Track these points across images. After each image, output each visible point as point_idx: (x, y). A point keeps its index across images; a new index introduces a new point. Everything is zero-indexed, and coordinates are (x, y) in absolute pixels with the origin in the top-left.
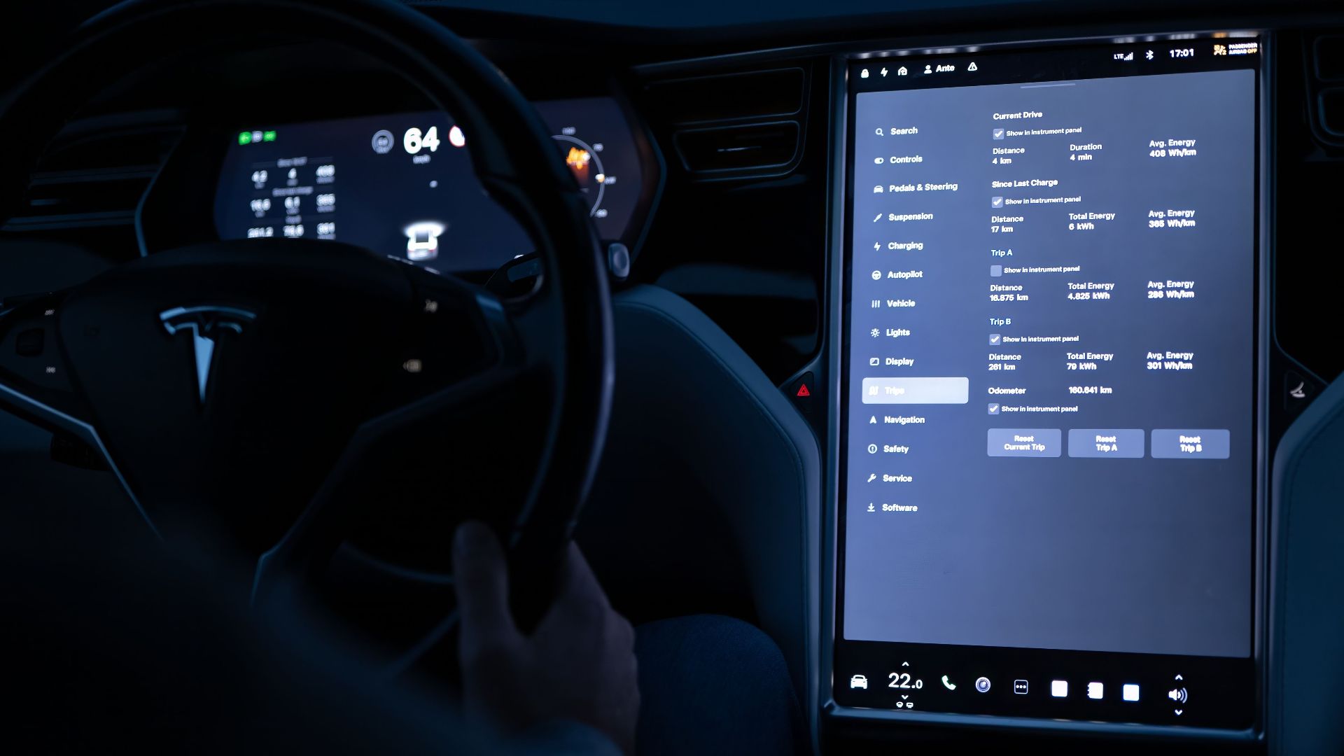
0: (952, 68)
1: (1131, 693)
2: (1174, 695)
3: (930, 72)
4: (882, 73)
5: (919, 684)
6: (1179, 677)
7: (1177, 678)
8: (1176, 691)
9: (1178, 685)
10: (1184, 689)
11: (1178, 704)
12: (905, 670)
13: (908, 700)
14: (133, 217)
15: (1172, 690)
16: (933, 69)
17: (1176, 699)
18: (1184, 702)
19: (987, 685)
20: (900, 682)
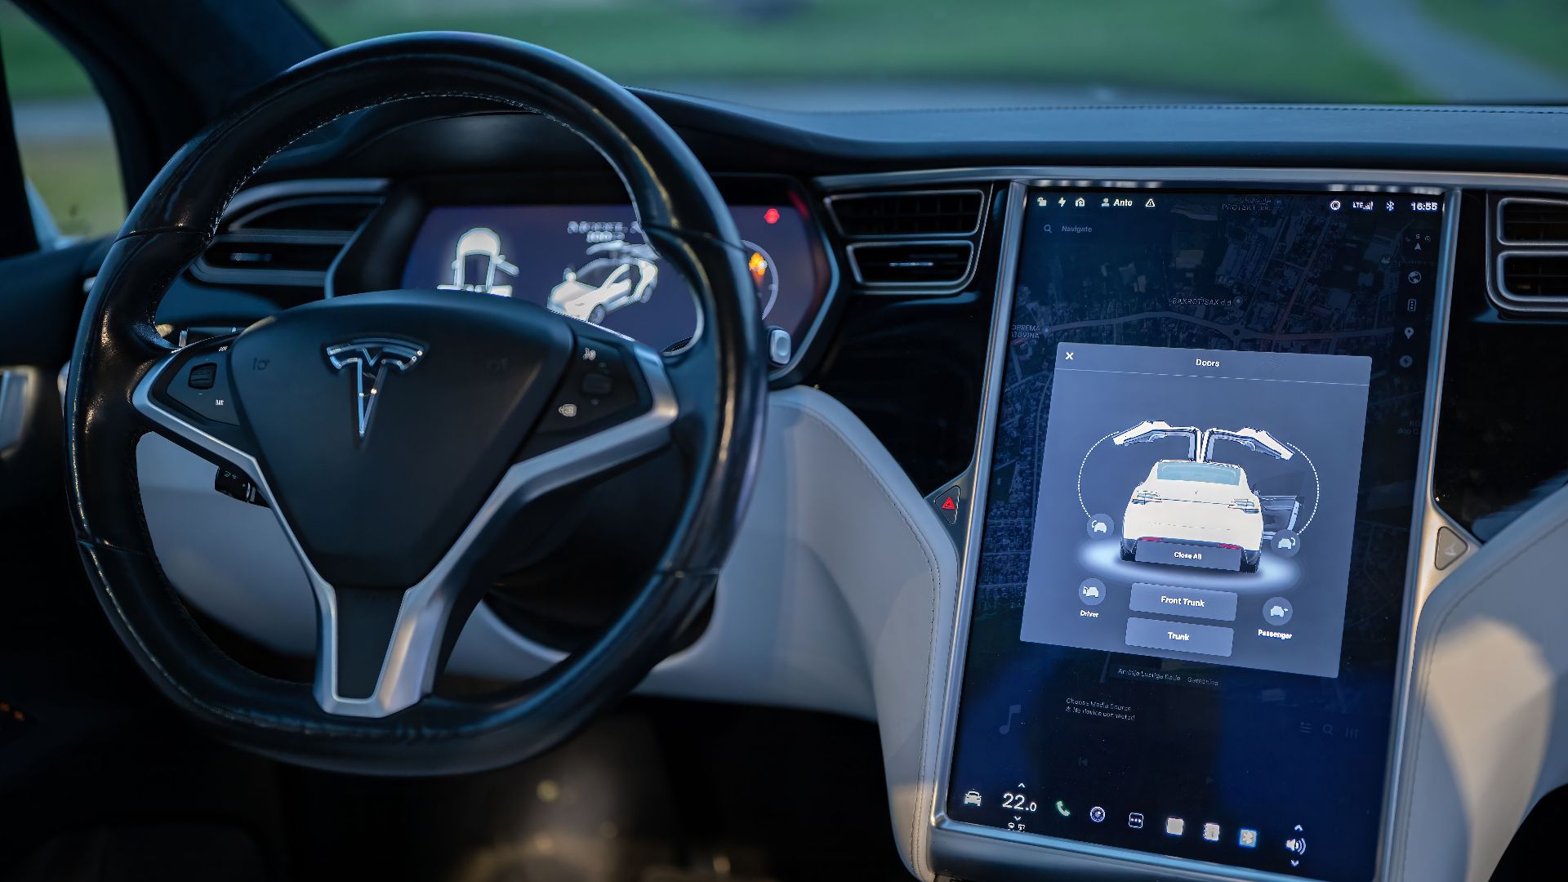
0: (1130, 203)
1: (1248, 838)
2: (1291, 844)
3: (1108, 205)
4: (1060, 202)
5: (1033, 807)
6: (1298, 827)
7: (1296, 828)
8: (1294, 840)
9: (1297, 836)
10: (1303, 840)
11: (1295, 855)
12: (1021, 791)
13: (1020, 822)
14: (323, 279)
15: (1291, 839)
16: (1111, 202)
17: (1293, 849)
18: (1301, 853)
19: (1102, 814)
20: (1014, 802)
